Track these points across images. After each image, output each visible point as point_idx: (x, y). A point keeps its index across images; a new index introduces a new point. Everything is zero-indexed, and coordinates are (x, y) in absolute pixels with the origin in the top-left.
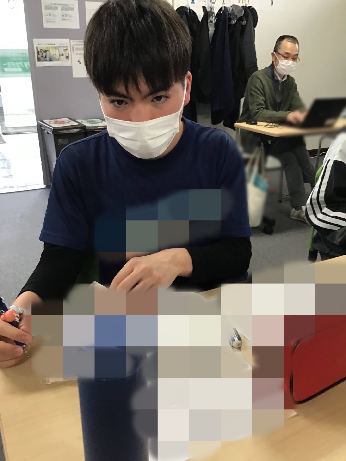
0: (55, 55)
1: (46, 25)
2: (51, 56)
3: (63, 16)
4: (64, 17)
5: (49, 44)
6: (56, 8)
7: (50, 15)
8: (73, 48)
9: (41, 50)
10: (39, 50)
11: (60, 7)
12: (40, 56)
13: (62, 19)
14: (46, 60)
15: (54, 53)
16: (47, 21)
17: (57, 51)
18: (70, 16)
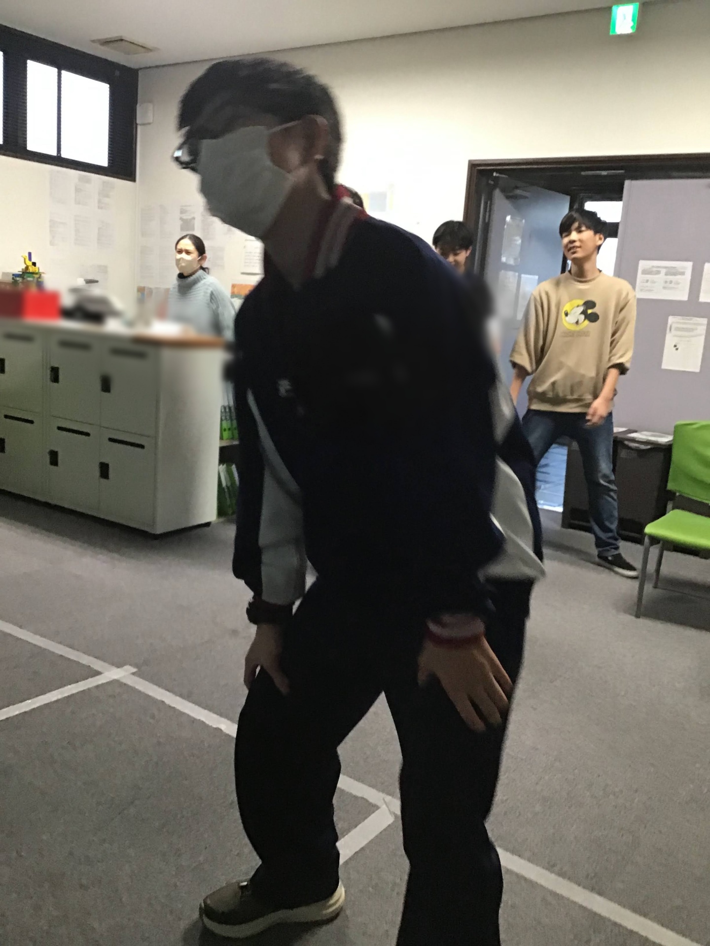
3: (666, 282)
4: (668, 285)
6: (658, 273)
11: (663, 271)
13: (664, 288)
16: (641, 290)
18: (678, 283)
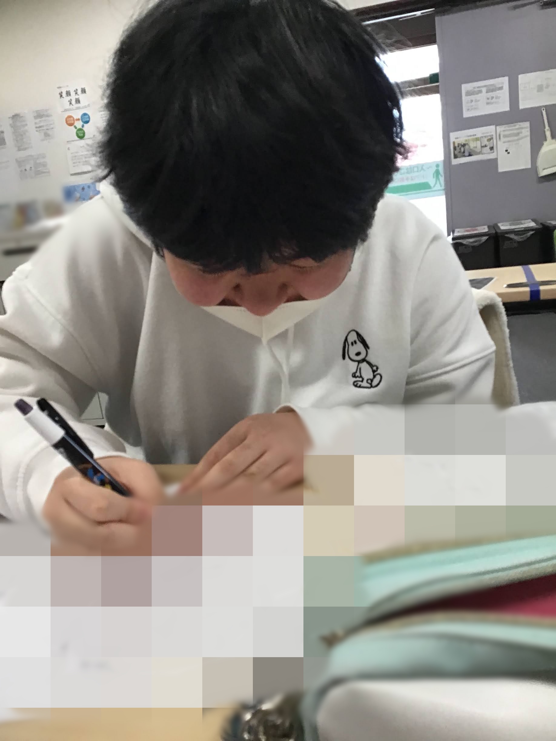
0: (476, 147)
1: (466, 114)
2: (471, 150)
3: (488, 99)
4: (490, 100)
5: (468, 136)
6: (480, 92)
7: (472, 101)
8: (500, 135)
9: (458, 144)
10: (456, 145)
11: (484, 90)
12: (456, 152)
13: (488, 103)
14: (464, 156)
15: (475, 145)
16: (468, 110)
17: (479, 142)
18: (497, 98)
